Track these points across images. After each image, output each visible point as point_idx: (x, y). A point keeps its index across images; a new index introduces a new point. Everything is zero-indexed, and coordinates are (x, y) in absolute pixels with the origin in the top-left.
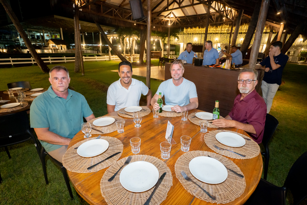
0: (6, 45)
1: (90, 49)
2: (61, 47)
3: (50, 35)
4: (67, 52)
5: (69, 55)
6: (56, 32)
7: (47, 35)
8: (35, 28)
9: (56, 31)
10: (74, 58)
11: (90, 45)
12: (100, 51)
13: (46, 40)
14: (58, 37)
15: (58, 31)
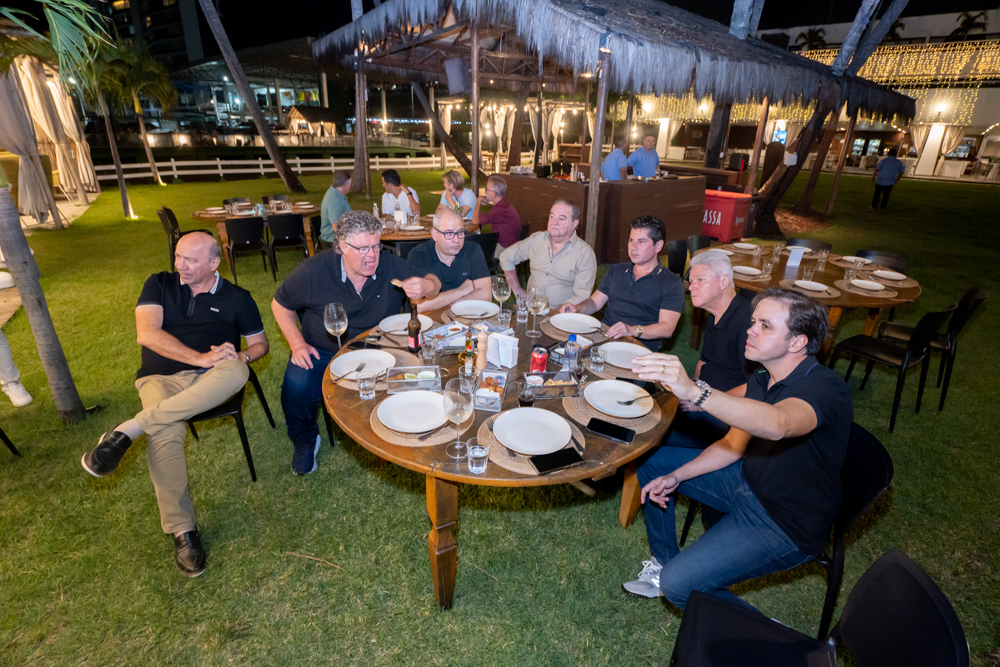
0: (182, 124)
1: (402, 135)
2: (322, 127)
3: (293, 94)
4: (336, 142)
5: (342, 152)
6: (309, 85)
7: (286, 94)
8: (256, 75)
9: (311, 81)
10: (353, 160)
11: (403, 121)
12: (429, 142)
13: (283, 107)
14: (315, 98)
15: (315, 82)
